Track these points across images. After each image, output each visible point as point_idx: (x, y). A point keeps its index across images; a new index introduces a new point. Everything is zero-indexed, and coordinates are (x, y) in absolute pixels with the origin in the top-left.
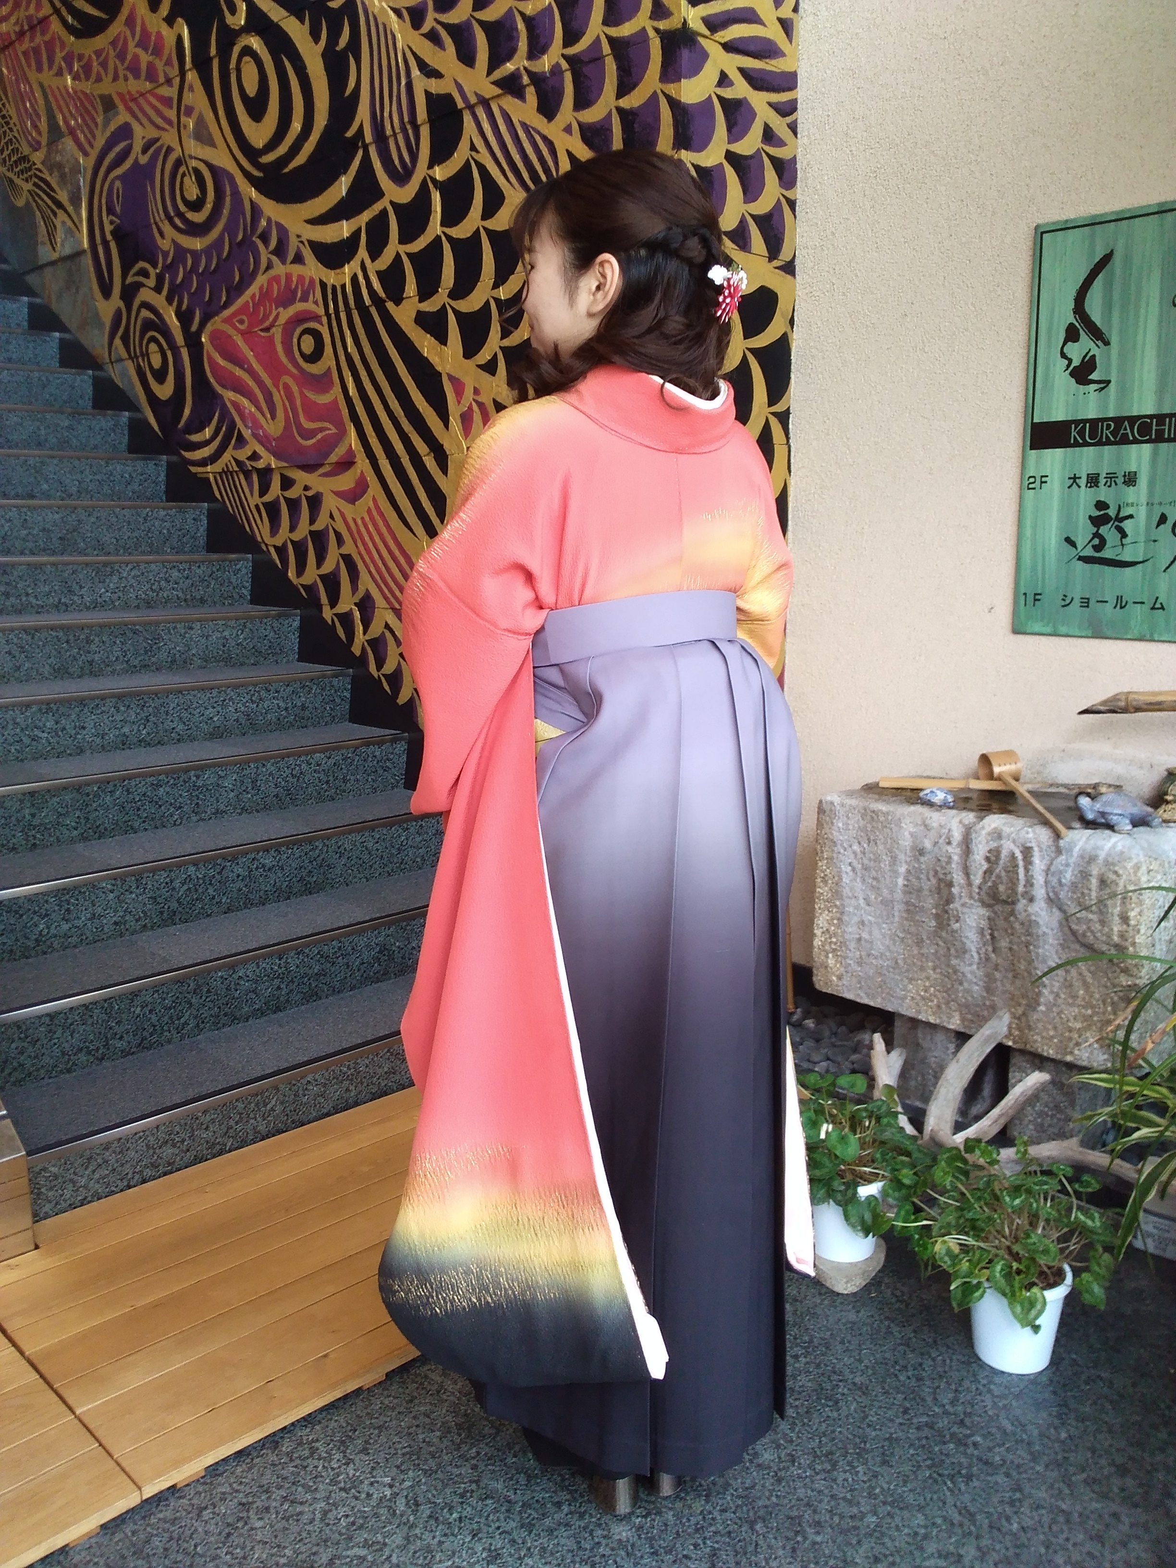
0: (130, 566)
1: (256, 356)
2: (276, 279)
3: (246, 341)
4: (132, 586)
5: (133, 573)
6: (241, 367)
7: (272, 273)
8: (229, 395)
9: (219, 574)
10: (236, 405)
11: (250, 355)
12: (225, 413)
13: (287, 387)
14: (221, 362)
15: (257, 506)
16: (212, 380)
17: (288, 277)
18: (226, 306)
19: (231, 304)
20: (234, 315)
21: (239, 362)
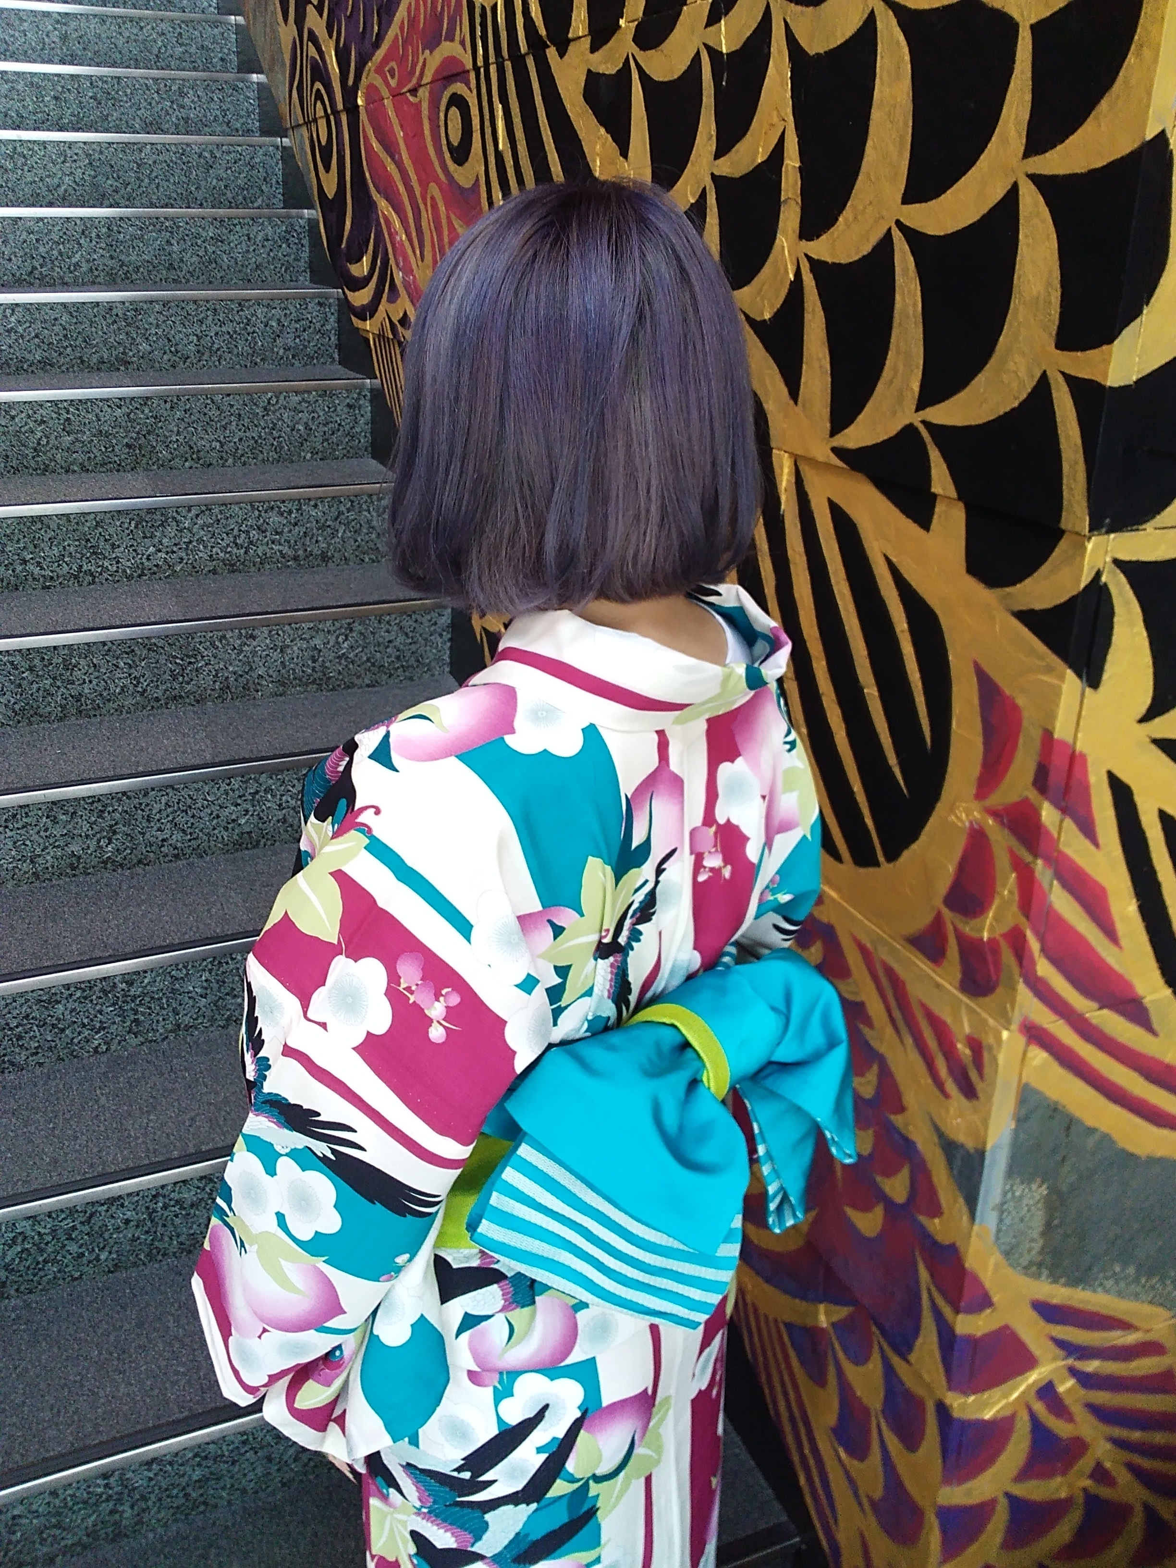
0: (194, 512)
1: (406, 142)
3: (397, 110)
4: (200, 541)
5: (200, 522)
6: (393, 159)
8: (383, 207)
9: (352, 515)
10: (389, 226)
11: (400, 136)
12: (379, 237)
13: (434, 203)
14: (375, 145)
16: (367, 173)
18: (378, 42)
19: (382, 39)
20: (385, 59)
21: (390, 148)
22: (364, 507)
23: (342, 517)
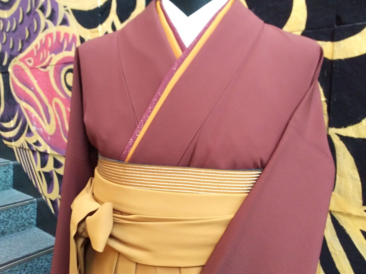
1: (39, 83)
2: (50, 35)
3: (33, 73)
6: (30, 88)
7: (48, 31)
8: (23, 104)
9: (15, 215)
10: (27, 111)
11: (35, 82)
12: (21, 115)
13: (57, 105)
14: (19, 84)
15: (39, 172)
16: (14, 94)
17: (58, 34)
18: (21, 51)
19: (24, 50)
20: (26, 57)
21: (29, 85)
22: (20, 211)
23: (11, 216)
